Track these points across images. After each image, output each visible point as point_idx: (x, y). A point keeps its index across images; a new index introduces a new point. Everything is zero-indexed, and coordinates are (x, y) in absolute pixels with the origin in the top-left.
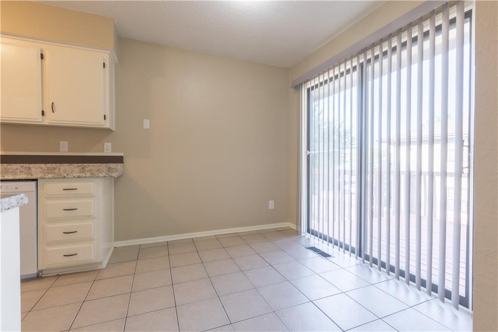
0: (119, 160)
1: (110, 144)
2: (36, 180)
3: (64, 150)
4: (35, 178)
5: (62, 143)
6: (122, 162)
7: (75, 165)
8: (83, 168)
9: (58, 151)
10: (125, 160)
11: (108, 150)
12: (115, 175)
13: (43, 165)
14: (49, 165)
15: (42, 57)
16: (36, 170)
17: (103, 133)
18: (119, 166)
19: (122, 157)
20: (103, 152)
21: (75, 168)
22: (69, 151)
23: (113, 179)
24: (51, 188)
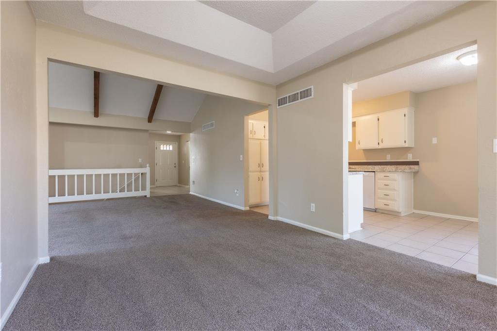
0: (417, 163)
1: (411, 155)
2: (374, 172)
3: (389, 158)
4: (374, 171)
5: (387, 155)
6: (418, 165)
7: (393, 166)
8: (397, 168)
9: (386, 159)
10: (420, 163)
11: (410, 158)
12: (414, 171)
13: (379, 166)
14: (382, 166)
15: (378, 119)
16: (377, 168)
17: (407, 150)
18: (416, 167)
19: (418, 162)
20: (407, 159)
21: (393, 168)
22: (391, 159)
23: (413, 173)
24: (380, 175)
